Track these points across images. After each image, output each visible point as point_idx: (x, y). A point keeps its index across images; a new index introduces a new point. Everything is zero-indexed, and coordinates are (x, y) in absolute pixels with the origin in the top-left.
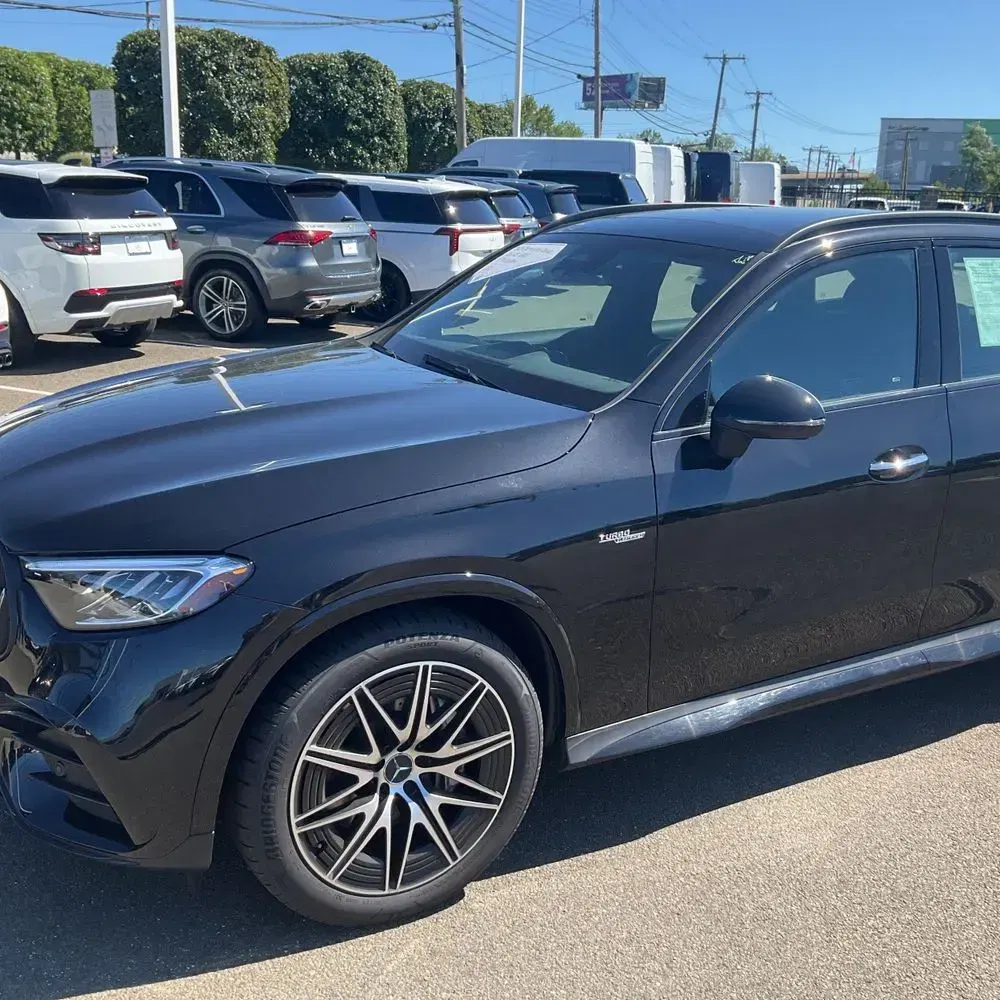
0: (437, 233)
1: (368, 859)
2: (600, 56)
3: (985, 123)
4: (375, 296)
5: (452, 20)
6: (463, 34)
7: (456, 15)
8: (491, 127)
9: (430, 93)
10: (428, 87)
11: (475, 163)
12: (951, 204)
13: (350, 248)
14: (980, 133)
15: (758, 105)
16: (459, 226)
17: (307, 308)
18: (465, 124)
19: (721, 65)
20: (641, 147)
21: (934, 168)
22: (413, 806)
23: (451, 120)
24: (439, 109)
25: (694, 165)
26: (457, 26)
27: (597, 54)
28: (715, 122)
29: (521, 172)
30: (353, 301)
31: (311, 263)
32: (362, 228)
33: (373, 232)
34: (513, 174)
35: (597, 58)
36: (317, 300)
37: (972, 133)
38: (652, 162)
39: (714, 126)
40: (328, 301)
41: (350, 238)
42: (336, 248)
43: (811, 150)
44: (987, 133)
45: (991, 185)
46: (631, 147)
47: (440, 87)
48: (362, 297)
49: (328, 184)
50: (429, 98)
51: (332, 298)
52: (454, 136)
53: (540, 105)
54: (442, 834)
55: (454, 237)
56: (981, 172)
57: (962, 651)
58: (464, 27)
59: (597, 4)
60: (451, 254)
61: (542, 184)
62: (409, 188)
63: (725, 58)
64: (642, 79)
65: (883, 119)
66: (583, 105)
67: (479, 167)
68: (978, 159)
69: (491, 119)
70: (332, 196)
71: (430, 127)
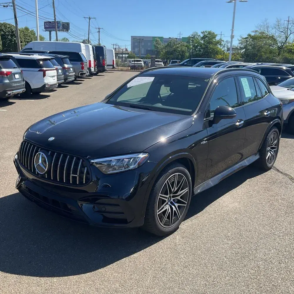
0: (39, 71)
1: (167, 220)
2: (56, 16)
3: (159, 37)
4: (24, 90)
5: (12, 4)
6: (16, 9)
7: (13, 3)
8: (25, 37)
9: (6, 26)
10: (5, 25)
11: (31, 49)
12: (159, 61)
13: (17, 76)
14: (158, 41)
15: (99, 32)
16: (45, 69)
17: (7, 95)
18: (19, 36)
19: (89, 20)
20: (82, 45)
21: (146, 50)
22: (173, 207)
23: (14, 35)
24: (10, 31)
25: (94, 50)
26: (14, 6)
27: (55, 16)
28: (89, 36)
29: (49, 52)
30: (19, 92)
31: (7, 81)
32: (18, 70)
33: (21, 71)
34: (46, 53)
35: (55, 17)
36: (9, 92)
37: (157, 41)
38: (85, 49)
39: (89, 38)
40: (13, 92)
41: (17, 73)
42: (13, 76)
43: (114, 45)
44: (160, 41)
45: (162, 55)
46: (80, 45)
47: (9, 25)
48: (20, 91)
49: (8, 57)
50: (6, 28)
51: (14, 91)
52: (15, 40)
53: (30, 30)
54: (178, 212)
55: (44, 72)
56: (159, 52)
57: (247, 163)
58: (16, 7)
59: (53, 1)
60: (44, 77)
61: (59, 56)
62: (27, 57)
63: (90, 18)
64: (63, 23)
65: (131, 36)
66: (44, 30)
67: (33, 50)
68: (158, 48)
69: (25, 35)
70: (8, 60)
71: (8, 37)
